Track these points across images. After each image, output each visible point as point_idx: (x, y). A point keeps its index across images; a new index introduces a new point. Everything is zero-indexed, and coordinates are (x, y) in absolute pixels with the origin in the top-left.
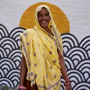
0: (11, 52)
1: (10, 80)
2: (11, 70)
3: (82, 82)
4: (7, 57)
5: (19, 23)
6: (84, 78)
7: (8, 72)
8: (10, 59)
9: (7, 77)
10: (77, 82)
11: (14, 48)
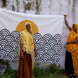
0: (11, 43)
1: (10, 57)
2: (11, 52)
3: (45, 54)
4: (9, 46)
5: (16, 29)
6: (46, 52)
7: (9, 53)
8: (10, 46)
9: (9, 55)
10: (42, 54)
11: (12, 41)
